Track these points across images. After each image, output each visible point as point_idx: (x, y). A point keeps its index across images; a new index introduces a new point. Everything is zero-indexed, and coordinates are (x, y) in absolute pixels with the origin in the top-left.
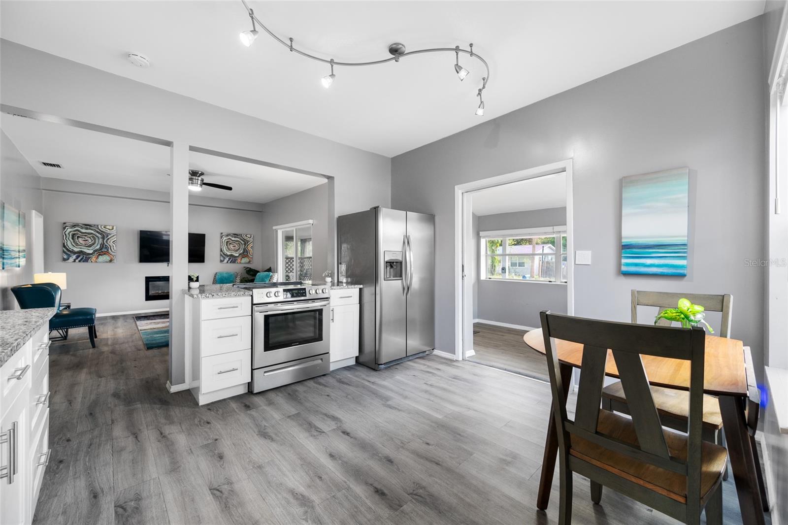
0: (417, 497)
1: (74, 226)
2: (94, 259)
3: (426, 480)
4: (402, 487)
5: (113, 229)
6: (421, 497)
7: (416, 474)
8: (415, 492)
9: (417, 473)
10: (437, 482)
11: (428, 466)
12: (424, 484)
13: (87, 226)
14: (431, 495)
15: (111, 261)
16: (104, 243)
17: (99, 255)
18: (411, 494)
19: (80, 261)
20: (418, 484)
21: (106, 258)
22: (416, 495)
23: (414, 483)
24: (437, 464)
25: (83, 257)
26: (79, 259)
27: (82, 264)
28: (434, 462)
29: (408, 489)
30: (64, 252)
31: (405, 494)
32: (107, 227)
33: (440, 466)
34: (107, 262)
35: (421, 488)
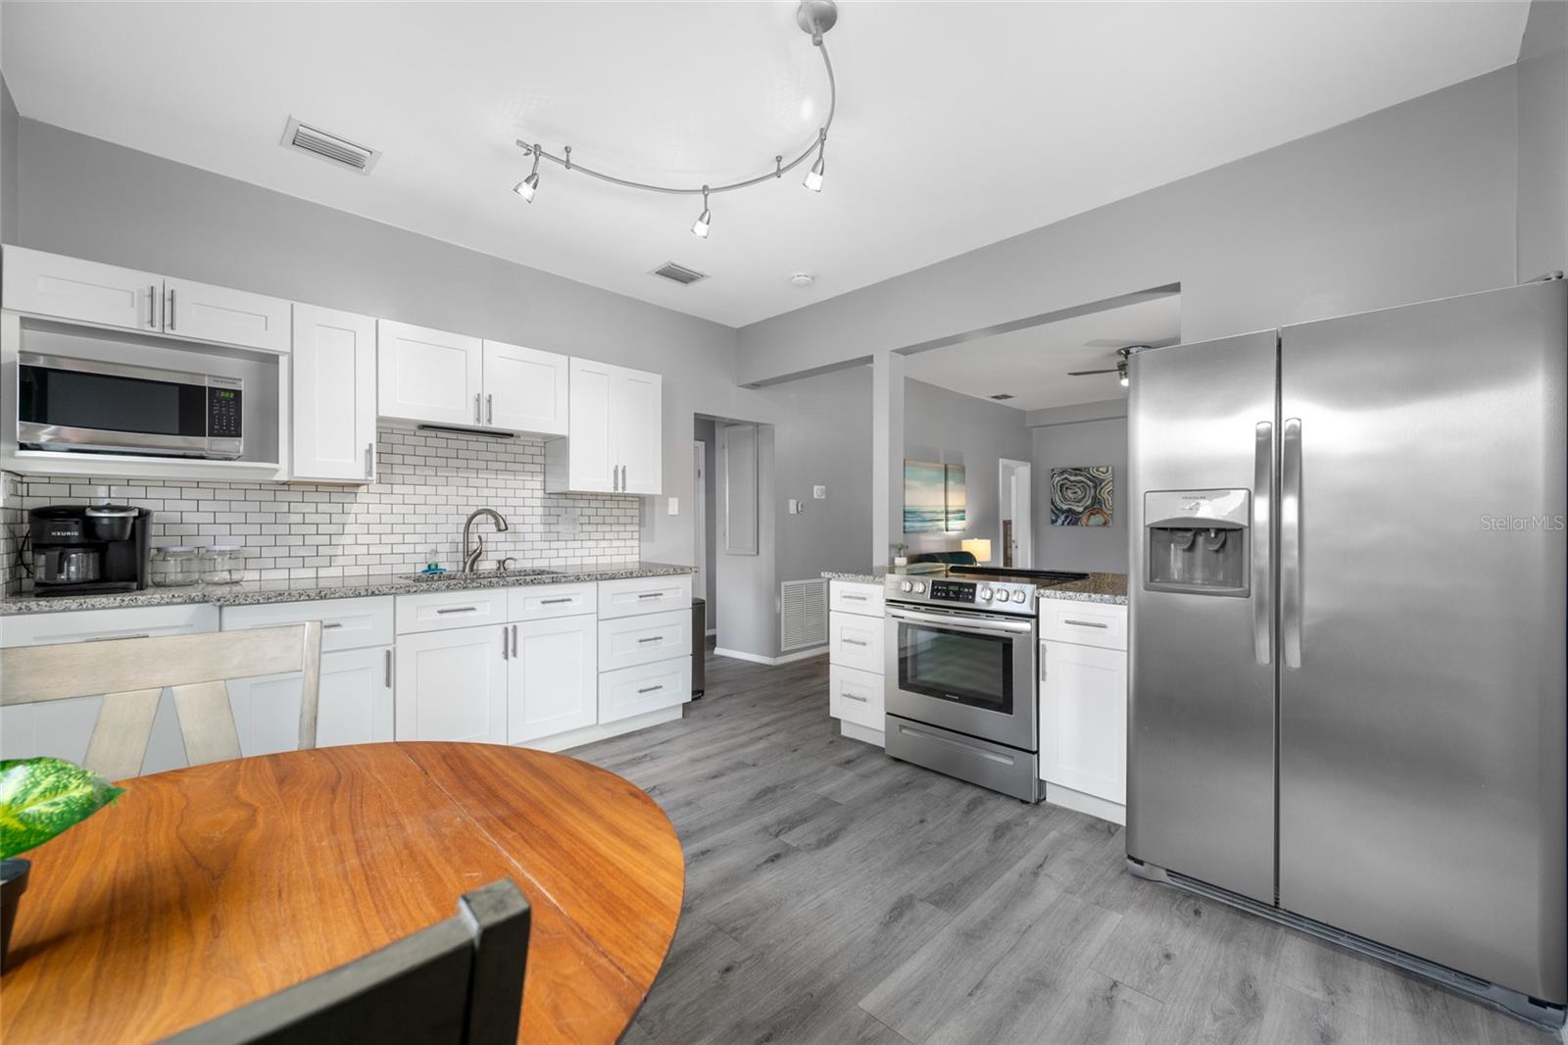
1: (1062, 473)
2: (1084, 520)
5: (1107, 471)
13: (1077, 471)
15: (1105, 524)
16: (1096, 496)
17: (1091, 514)
19: (1068, 524)
21: (1097, 519)
25: (1073, 518)
26: (1068, 520)
27: (1071, 528)
30: (1053, 511)
32: (1101, 469)
34: (1099, 525)
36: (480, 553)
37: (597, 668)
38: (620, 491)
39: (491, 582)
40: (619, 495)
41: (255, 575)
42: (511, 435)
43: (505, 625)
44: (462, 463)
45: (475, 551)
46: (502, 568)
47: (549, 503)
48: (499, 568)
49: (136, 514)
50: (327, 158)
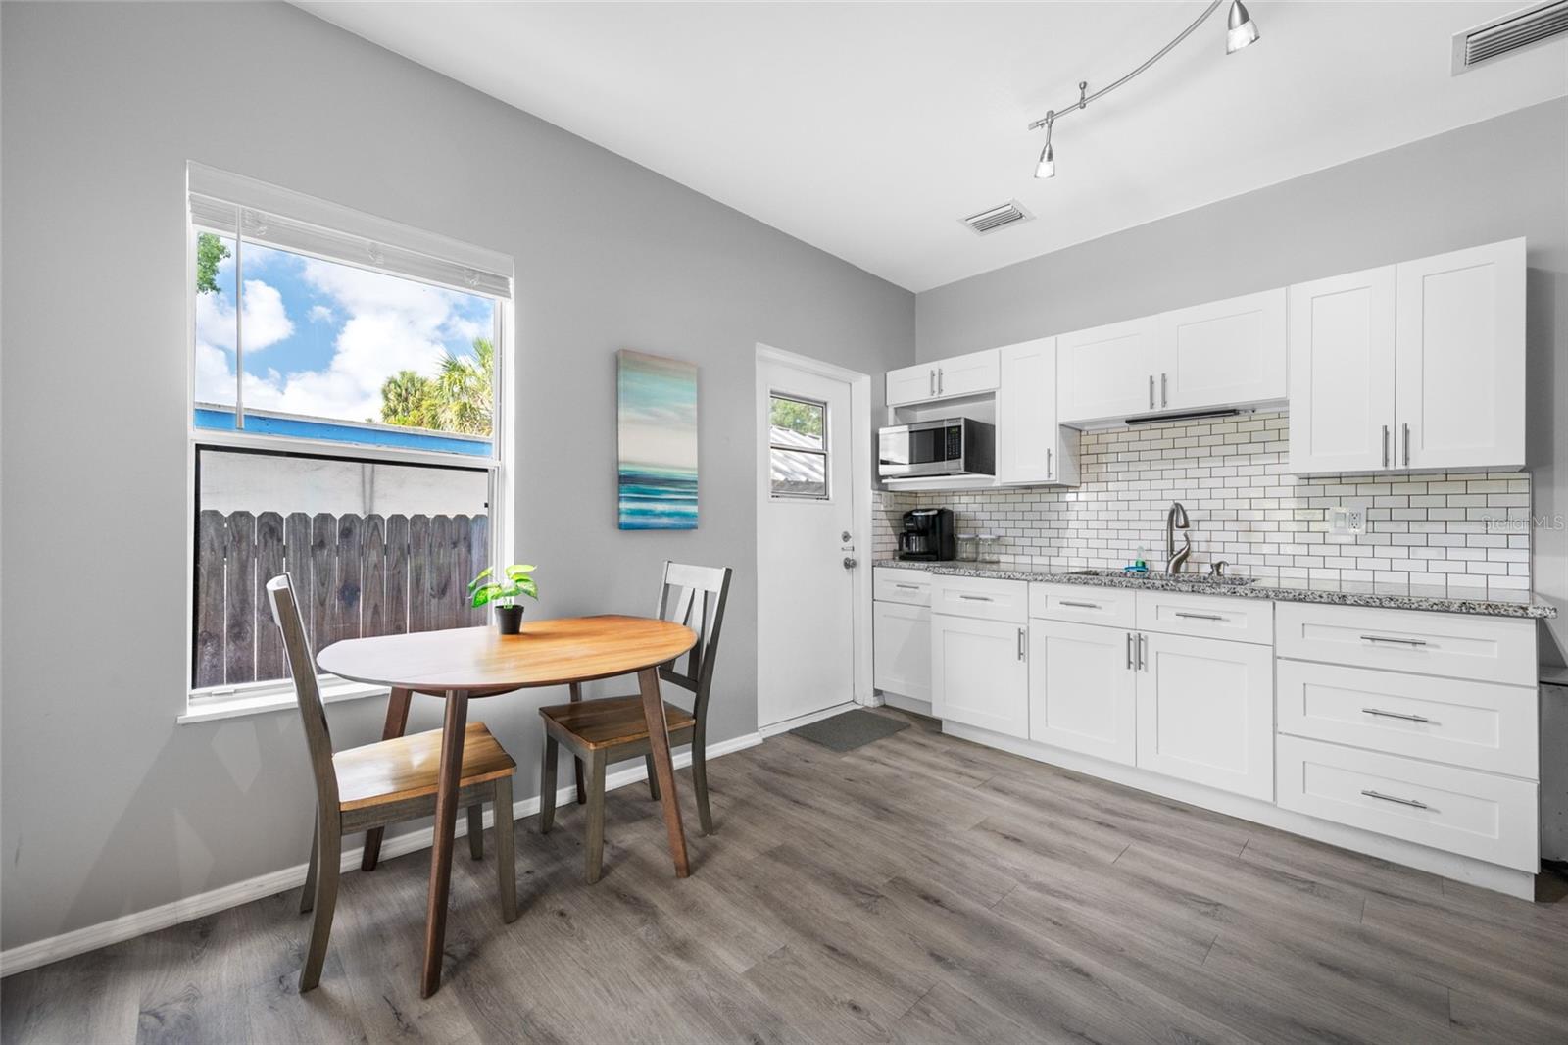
0: (869, 892)
3: (858, 919)
4: (896, 907)
6: (861, 892)
7: (875, 928)
8: (873, 899)
9: (875, 931)
10: (836, 913)
11: (852, 943)
12: (859, 911)
14: (846, 894)
18: (878, 897)
20: (869, 911)
22: (871, 896)
23: (877, 913)
24: (833, 949)
28: (839, 954)
29: (887, 905)
31: (890, 897)
33: (828, 943)
35: (862, 904)
36: (1186, 555)
37: (1275, 725)
38: (1400, 466)
39: (1112, 581)
40: (1397, 474)
41: (1011, 559)
42: (1234, 412)
43: (1129, 631)
44: (1181, 453)
45: (1182, 550)
46: (1215, 573)
47: (1307, 491)
48: (1212, 573)
49: (935, 512)
50: (995, 229)
